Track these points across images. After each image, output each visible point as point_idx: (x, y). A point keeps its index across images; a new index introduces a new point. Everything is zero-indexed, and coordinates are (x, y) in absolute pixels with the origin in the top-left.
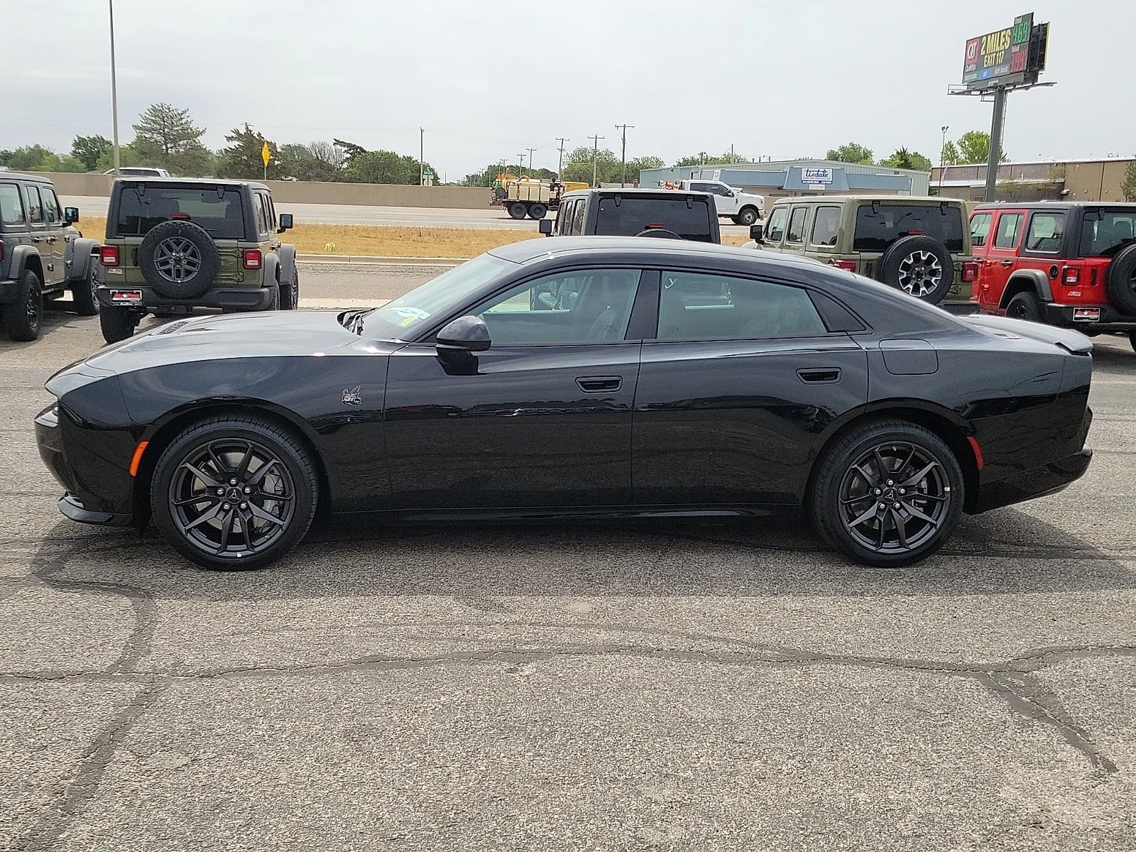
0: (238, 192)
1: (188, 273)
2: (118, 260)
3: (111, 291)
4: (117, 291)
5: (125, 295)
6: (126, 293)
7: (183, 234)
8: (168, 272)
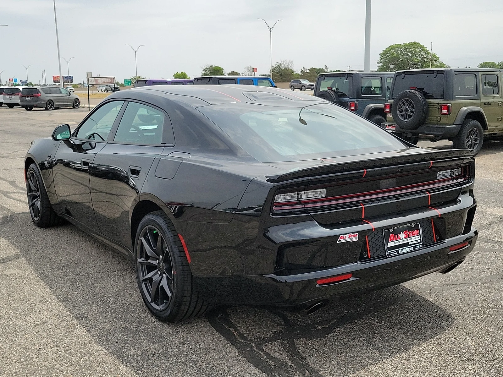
0: (443, 74)
1: (410, 116)
2: (390, 110)
3: (385, 125)
4: (387, 125)
5: (390, 127)
6: (391, 126)
7: (408, 97)
8: (402, 116)
